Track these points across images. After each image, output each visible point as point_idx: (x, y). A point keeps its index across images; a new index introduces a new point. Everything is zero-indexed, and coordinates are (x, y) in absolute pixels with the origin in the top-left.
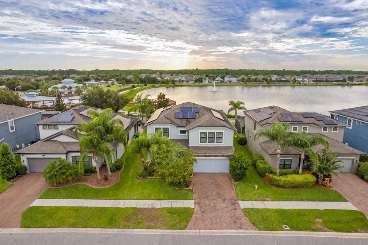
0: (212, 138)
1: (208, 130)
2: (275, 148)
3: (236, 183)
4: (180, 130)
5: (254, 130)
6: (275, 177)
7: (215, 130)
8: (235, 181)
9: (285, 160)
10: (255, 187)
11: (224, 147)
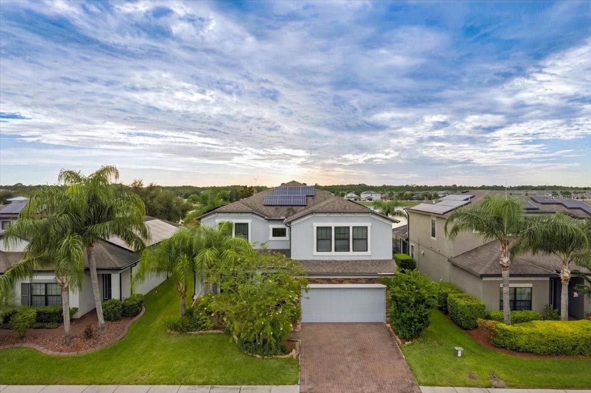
0: (343, 239)
1: (333, 222)
2: (497, 255)
3: (407, 343)
4: (274, 230)
5: (432, 238)
6: (503, 325)
7: (351, 222)
8: (404, 338)
9: (515, 289)
10: (457, 352)
11: (373, 261)
